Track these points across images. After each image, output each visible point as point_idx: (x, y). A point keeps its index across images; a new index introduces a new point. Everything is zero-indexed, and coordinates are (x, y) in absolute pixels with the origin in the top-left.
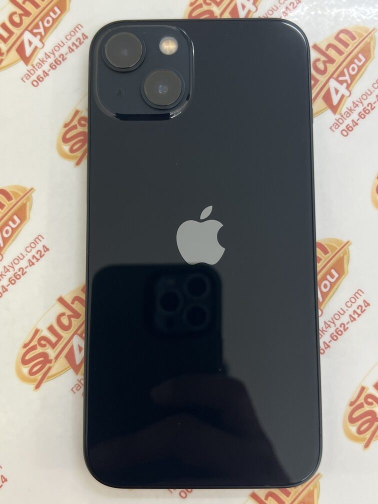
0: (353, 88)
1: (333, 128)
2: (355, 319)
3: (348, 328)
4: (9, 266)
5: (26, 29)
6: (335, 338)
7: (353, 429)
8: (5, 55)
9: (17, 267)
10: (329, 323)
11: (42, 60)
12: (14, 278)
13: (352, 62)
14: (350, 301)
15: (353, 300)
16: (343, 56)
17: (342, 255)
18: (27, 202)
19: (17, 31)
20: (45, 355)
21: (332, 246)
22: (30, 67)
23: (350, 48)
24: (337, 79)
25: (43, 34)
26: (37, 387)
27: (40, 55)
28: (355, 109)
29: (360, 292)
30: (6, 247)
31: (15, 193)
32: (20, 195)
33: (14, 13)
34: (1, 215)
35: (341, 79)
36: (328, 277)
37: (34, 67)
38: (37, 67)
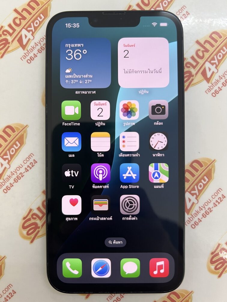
0: (219, 67)
1: (207, 92)
2: (216, 205)
3: (212, 210)
4: (14, 171)
5: (23, 28)
6: (205, 216)
7: (213, 267)
8: (10, 44)
9: (18, 172)
10: (202, 208)
11: (33, 47)
12: (17, 179)
13: (219, 52)
14: (215, 195)
15: (216, 194)
16: (214, 48)
17: (211, 168)
18: (24, 134)
19: (18, 29)
20: (35, 224)
21: (205, 162)
22: (26, 51)
23: (218, 43)
24: (210, 62)
25: (34, 31)
26: (32, 242)
27: (32, 44)
28: (220, 80)
29: (220, 190)
30: (12, 161)
31: (17, 128)
32: (20, 129)
33: (16, 18)
34: (9, 141)
35: (212, 62)
36: (202, 181)
37: (28, 51)
38: (30, 51)
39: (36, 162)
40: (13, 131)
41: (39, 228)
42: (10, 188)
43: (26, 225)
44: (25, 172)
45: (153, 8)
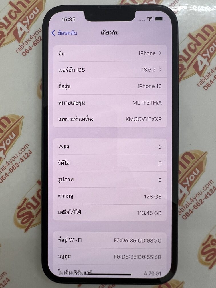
0: (211, 61)
1: (199, 85)
2: (208, 197)
3: (203, 202)
4: (9, 161)
5: (19, 21)
6: (196, 207)
7: (204, 258)
8: (6, 36)
9: (14, 163)
10: (193, 199)
11: (28, 40)
12: (12, 169)
13: (211, 45)
15: (207, 186)
16: (206, 41)
17: (202, 160)
18: (19, 125)
19: (13, 22)
20: (30, 213)
21: (196, 154)
22: (21, 44)
23: (211, 36)
24: (202, 55)
25: (29, 24)
26: (26, 230)
27: (27, 37)
28: (212, 73)
29: (211, 182)
30: (7, 151)
31: (13, 119)
32: (15, 120)
33: (12, 11)
34: (4, 132)
35: (204, 55)
36: (194, 173)
37: (23, 44)
38: (25, 44)
39: (31, 152)
40: (9, 122)
41: (33, 217)
42: (5, 178)
43: (20, 214)
44: (20, 162)
45: (146, 2)
